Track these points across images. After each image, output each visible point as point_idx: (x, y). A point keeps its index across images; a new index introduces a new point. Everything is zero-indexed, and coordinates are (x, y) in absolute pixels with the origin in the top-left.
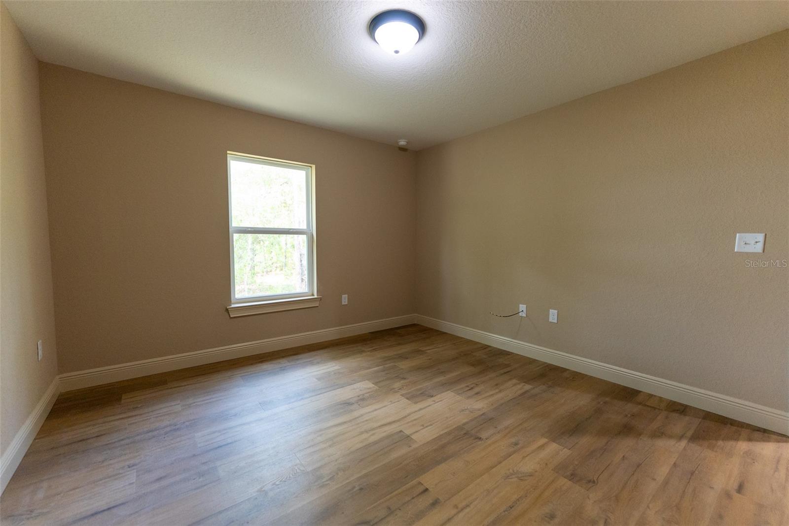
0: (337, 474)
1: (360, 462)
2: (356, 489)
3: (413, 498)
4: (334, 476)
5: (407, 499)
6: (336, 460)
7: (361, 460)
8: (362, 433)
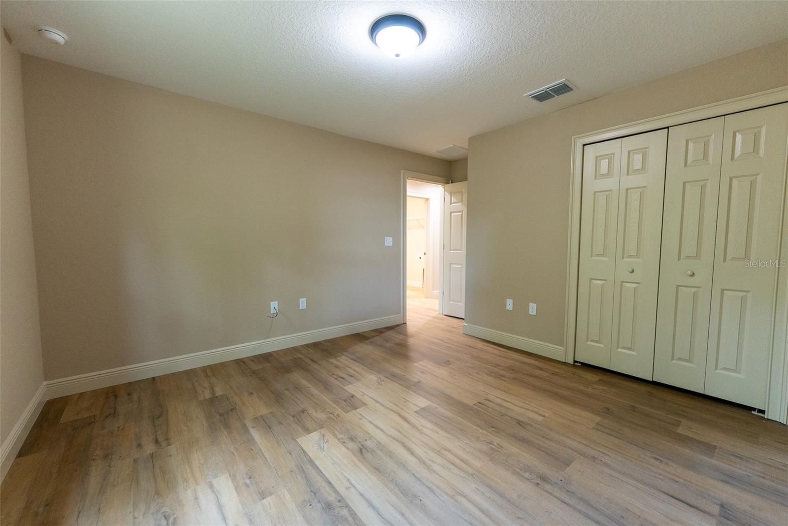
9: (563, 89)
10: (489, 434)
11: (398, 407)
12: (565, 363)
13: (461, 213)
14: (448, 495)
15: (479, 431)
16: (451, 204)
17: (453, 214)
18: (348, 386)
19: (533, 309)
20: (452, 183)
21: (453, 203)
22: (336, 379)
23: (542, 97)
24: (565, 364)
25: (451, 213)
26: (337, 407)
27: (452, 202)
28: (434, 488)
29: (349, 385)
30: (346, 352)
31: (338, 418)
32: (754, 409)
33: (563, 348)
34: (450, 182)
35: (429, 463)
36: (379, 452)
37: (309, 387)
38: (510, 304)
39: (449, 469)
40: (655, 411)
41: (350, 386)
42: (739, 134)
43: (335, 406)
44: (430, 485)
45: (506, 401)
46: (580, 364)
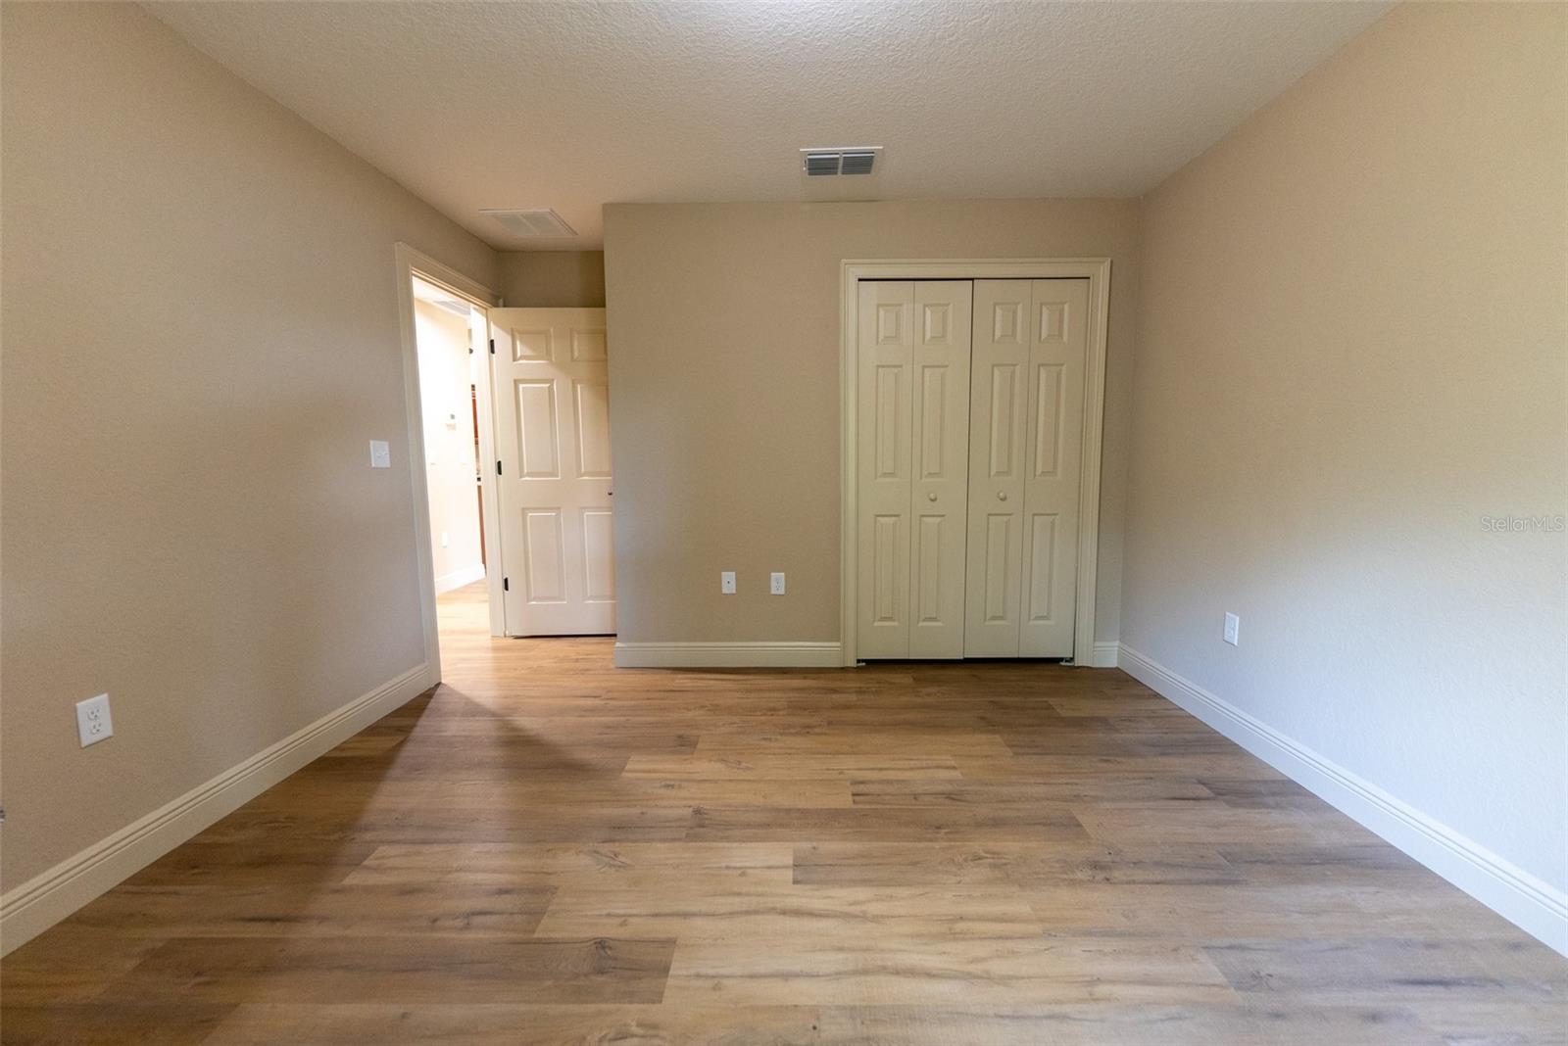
0: (966, 860)
1: (918, 863)
2: (943, 831)
3: (879, 795)
4: (972, 860)
5: (887, 798)
6: (959, 882)
7: (914, 864)
8: (876, 919)
9: (860, 165)
10: (953, 843)
11: (748, 894)
12: (842, 668)
13: (548, 385)
14: (1080, 1001)
15: (934, 848)
16: (514, 360)
17: (521, 386)
18: (541, 927)
19: (778, 583)
20: (505, 306)
21: (521, 358)
22: (467, 927)
23: (820, 167)
24: (844, 670)
25: (516, 382)
26: (604, 1007)
27: (519, 354)
28: (1057, 1009)
29: (538, 922)
30: (366, 829)
31: (662, 1033)
32: (1061, 659)
33: (838, 644)
34: (501, 301)
35: (972, 968)
36: (881, 1031)
37: (404, 1016)
38: (729, 582)
39: (1014, 953)
40: (1012, 699)
41: (545, 920)
42: (1048, 308)
43: (592, 1008)
44: (1047, 1009)
45: (881, 769)
46: (864, 664)
